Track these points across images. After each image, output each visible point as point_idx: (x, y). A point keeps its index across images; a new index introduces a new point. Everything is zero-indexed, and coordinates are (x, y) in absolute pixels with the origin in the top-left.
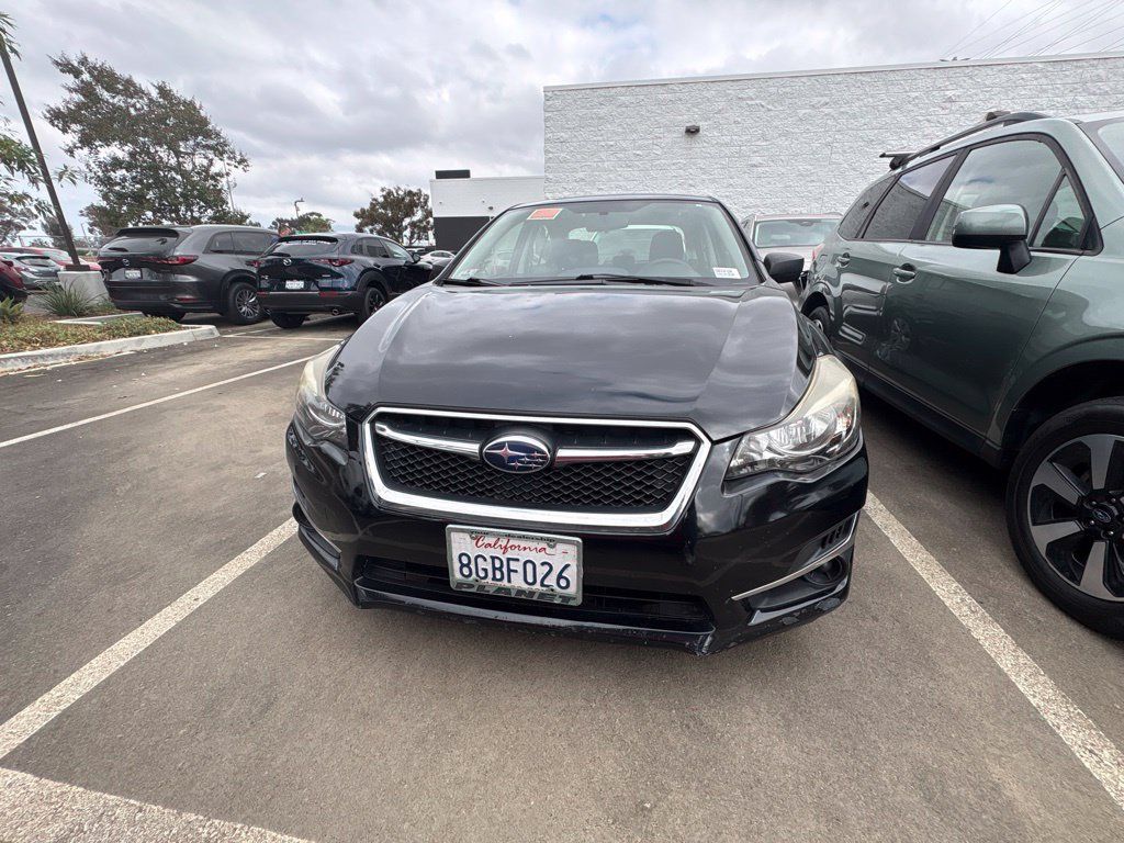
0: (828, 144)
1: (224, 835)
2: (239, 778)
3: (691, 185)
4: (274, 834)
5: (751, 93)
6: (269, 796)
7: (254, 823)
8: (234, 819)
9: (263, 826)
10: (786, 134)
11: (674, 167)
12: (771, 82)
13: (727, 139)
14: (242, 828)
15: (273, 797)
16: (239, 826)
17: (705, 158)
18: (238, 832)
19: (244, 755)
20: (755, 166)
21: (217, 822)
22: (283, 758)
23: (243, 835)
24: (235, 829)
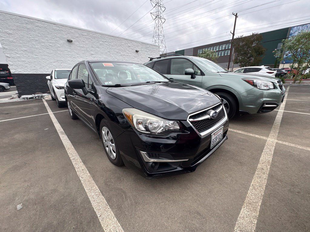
0: (109, 52)
1: (239, 226)
2: (223, 222)
3: (74, 58)
4: (240, 215)
5: (86, 34)
6: (230, 215)
7: (237, 219)
8: (235, 224)
9: (238, 217)
10: (98, 47)
11: (66, 51)
12: (90, 33)
13: (82, 46)
14: (238, 222)
15: (230, 214)
16: (237, 223)
17: (76, 50)
18: (239, 223)
19: (215, 221)
20: (92, 54)
21: (235, 228)
22: (218, 211)
23: (240, 222)
24: (238, 224)
